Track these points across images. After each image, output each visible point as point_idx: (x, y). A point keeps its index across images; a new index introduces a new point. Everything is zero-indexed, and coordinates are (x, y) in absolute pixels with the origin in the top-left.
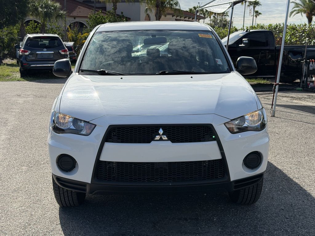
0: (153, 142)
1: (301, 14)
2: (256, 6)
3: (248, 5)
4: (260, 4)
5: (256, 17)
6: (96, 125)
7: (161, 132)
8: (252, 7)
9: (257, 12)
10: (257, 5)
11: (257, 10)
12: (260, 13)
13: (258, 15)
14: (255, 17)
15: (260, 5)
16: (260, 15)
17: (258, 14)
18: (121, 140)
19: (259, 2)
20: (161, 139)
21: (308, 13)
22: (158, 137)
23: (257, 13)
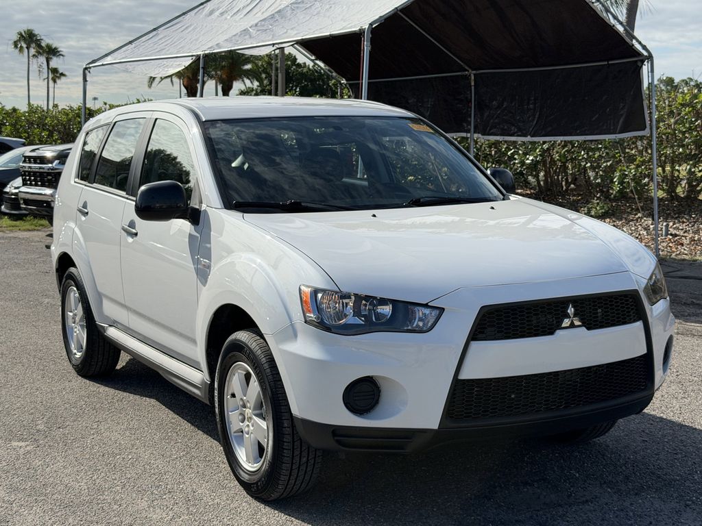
0: (559, 333)
1: (172, 81)
2: (51, 58)
3: (34, 56)
4: (61, 53)
5: (55, 82)
6: (442, 310)
7: (571, 310)
8: (42, 59)
9: (55, 71)
10: (54, 55)
11: (55, 66)
12: (62, 74)
13: (59, 78)
14: (51, 83)
15: (62, 57)
16: (63, 78)
17: (58, 75)
18: (506, 333)
19: (59, 50)
20: (572, 326)
21: (188, 77)
22: (566, 322)
23: (56, 74)
